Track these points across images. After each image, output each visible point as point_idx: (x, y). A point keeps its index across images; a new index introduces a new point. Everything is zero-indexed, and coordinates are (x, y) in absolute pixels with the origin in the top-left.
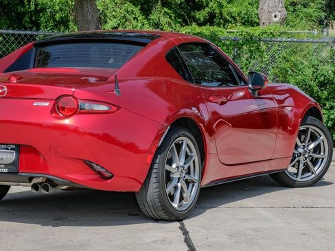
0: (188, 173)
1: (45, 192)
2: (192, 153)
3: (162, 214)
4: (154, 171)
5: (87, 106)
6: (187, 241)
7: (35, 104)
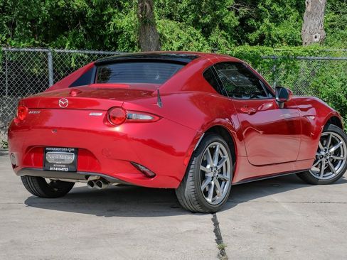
0: (221, 173)
1: (99, 188)
2: (224, 155)
3: (197, 207)
4: (191, 171)
5: (134, 116)
6: (217, 231)
7: (91, 114)
